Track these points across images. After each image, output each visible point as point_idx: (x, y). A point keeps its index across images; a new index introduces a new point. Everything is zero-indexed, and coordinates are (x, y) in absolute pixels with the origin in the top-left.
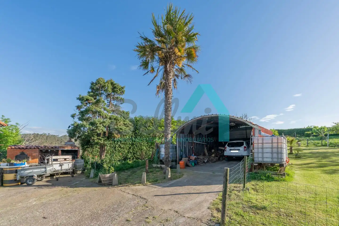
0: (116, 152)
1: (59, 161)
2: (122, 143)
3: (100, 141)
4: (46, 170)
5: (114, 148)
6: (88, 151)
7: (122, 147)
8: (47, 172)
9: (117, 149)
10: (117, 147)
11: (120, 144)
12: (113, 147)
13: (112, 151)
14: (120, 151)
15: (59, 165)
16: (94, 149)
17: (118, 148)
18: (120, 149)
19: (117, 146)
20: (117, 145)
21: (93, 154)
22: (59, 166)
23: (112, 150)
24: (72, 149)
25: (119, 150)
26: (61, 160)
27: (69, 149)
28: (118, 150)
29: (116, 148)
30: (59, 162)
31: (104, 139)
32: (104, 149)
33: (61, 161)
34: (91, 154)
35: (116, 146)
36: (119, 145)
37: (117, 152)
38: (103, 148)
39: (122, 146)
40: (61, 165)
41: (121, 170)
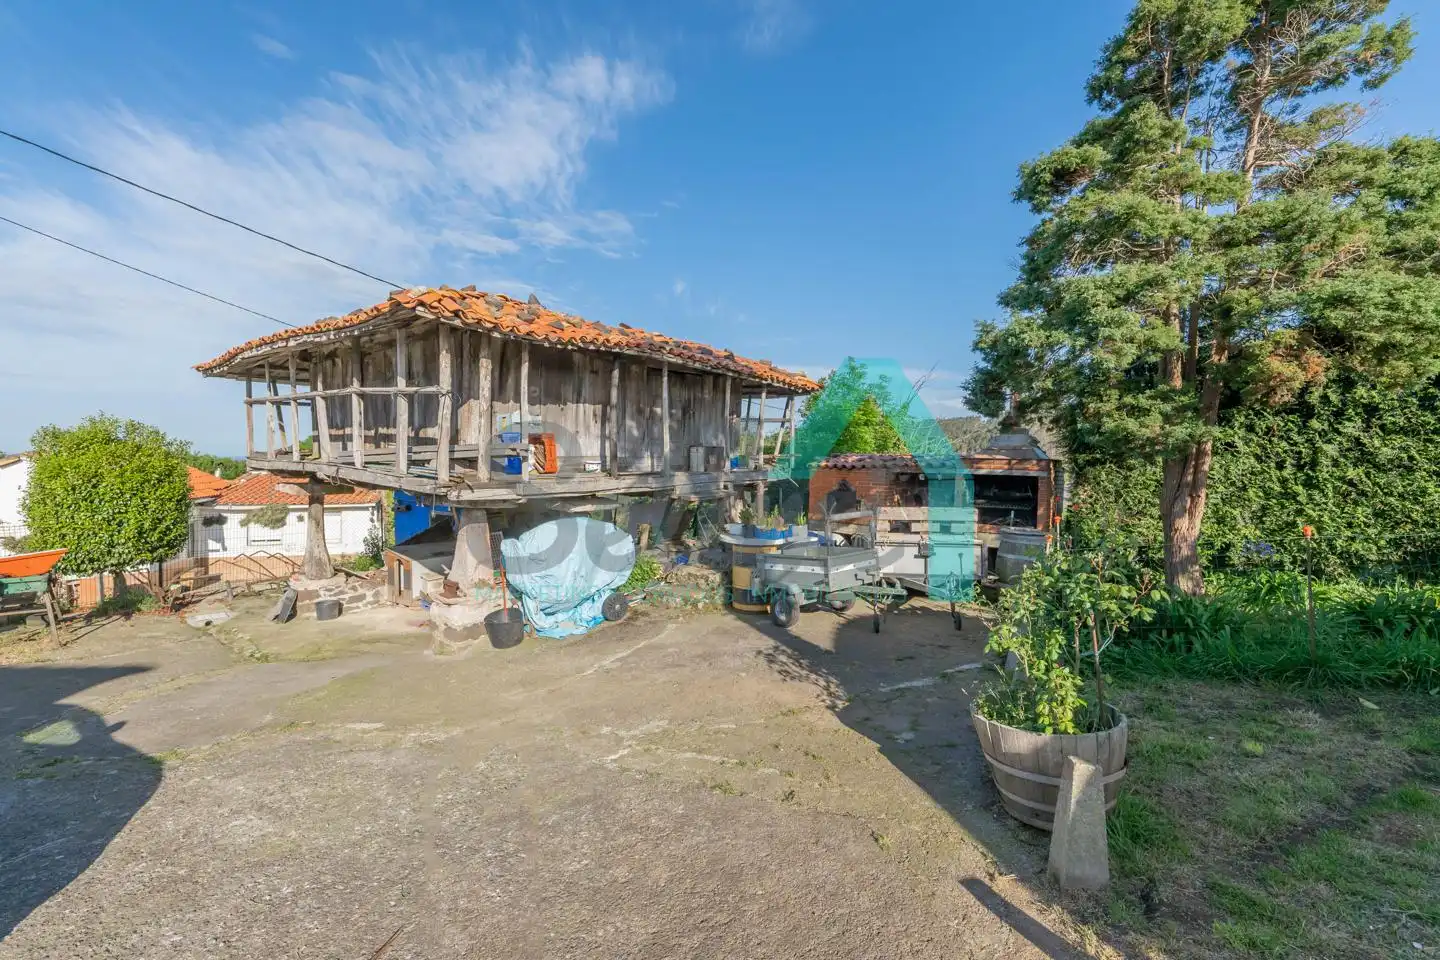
0: (1317, 496)
1: (918, 533)
2: (1382, 427)
3: (1131, 424)
4: (826, 576)
5: (1300, 467)
6: (1098, 484)
7: (1381, 459)
8: (831, 584)
9: (1325, 470)
10: (1325, 461)
11: (1367, 428)
12: (1289, 461)
13: (1277, 488)
14: (1363, 494)
15: (915, 550)
16: (1135, 474)
17: (1336, 463)
18: (1368, 475)
19: (1331, 449)
20: (1329, 442)
21: (1126, 503)
22: (916, 557)
23: (1283, 482)
24: (1007, 473)
25: (1351, 483)
26: (926, 526)
27: (999, 472)
28: (1342, 479)
29: (1314, 464)
30: (915, 538)
31: (1168, 408)
32: (1195, 473)
33: (926, 532)
34: (1112, 499)
35: (1316, 451)
36: (1346, 445)
37: (1326, 496)
38: (1184, 468)
39: (1386, 453)
40: (924, 553)
41: (1302, 673)
